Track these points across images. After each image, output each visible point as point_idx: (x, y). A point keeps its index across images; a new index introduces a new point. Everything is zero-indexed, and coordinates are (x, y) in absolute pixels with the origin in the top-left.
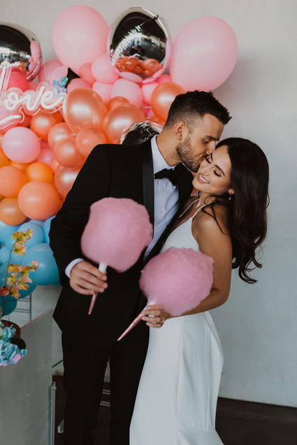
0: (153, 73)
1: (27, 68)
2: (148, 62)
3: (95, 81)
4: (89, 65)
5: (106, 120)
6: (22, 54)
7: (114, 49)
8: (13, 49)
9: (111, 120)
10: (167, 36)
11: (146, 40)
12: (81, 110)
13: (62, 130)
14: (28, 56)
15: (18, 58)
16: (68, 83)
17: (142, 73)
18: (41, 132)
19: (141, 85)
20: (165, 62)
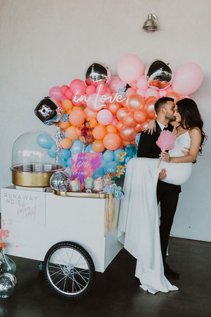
0: (165, 87)
1: (105, 82)
2: (163, 82)
3: (138, 88)
4: (136, 82)
5: (146, 107)
6: (103, 75)
7: (149, 77)
8: (99, 73)
9: (148, 106)
10: (172, 71)
11: (162, 73)
12: (135, 103)
13: (123, 111)
14: (106, 76)
15: (101, 78)
16: (126, 90)
17: (160, 86)
18: (113, 112)
19: (158, 91)
20: (171, 82)
